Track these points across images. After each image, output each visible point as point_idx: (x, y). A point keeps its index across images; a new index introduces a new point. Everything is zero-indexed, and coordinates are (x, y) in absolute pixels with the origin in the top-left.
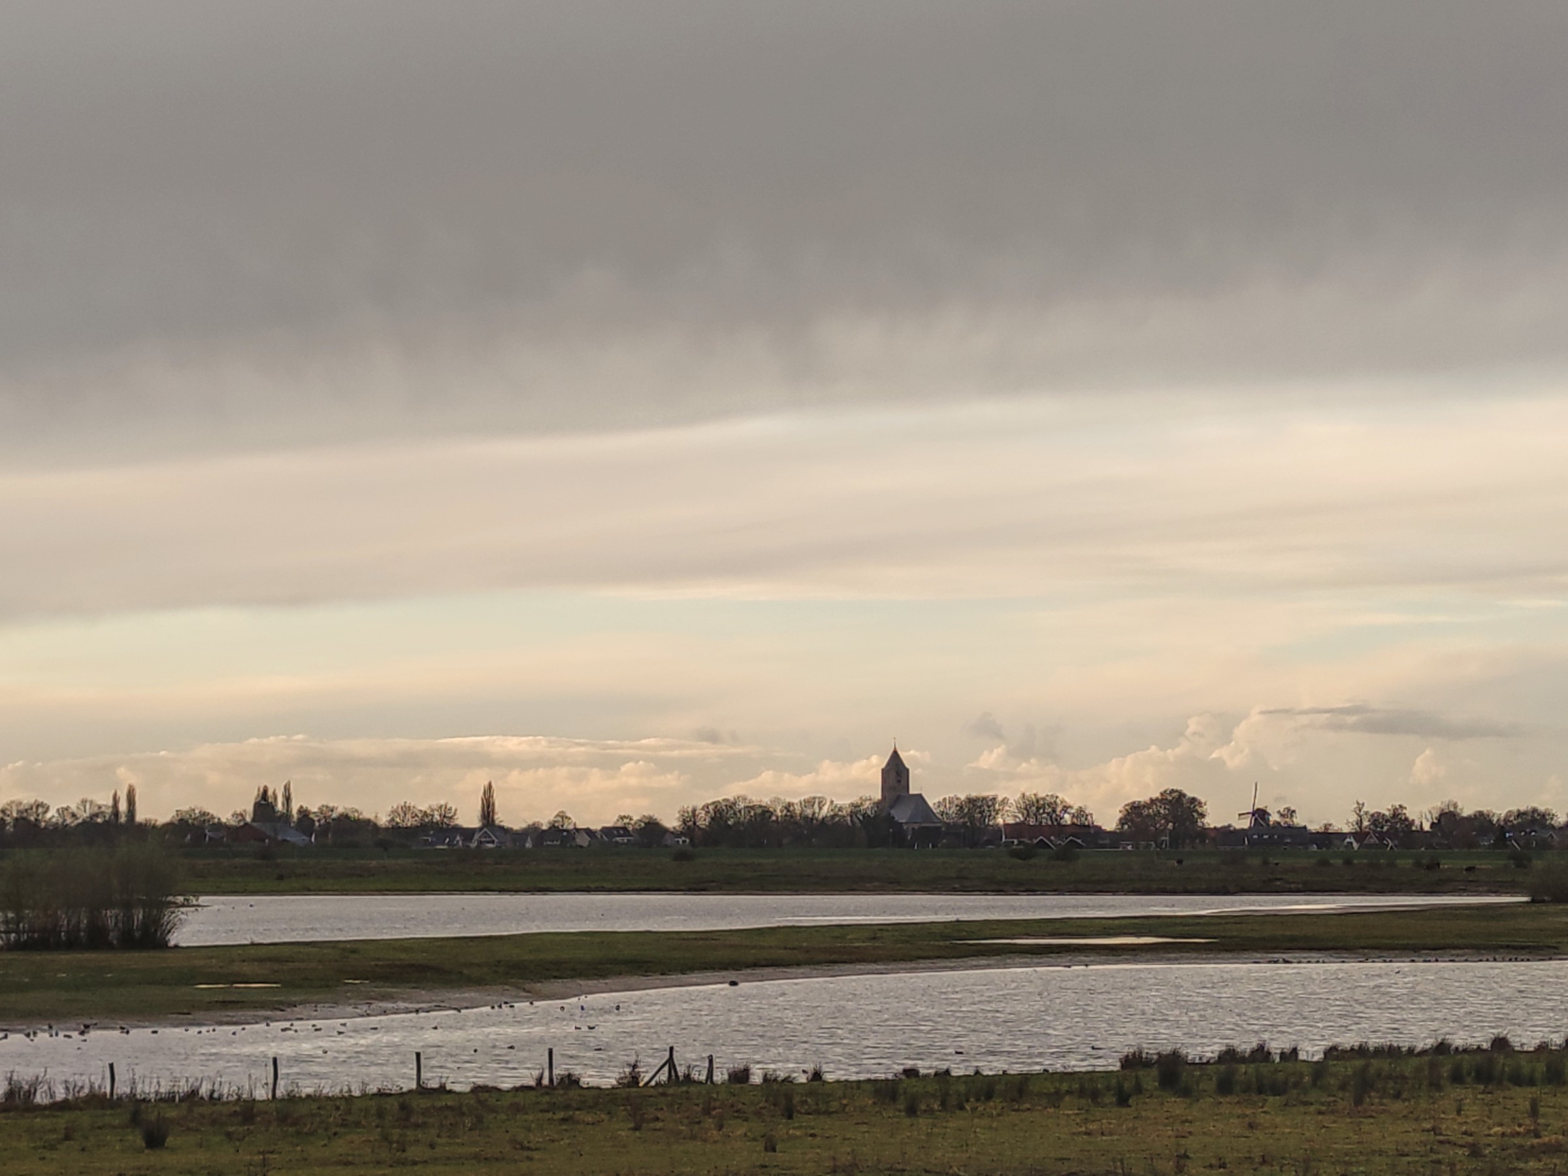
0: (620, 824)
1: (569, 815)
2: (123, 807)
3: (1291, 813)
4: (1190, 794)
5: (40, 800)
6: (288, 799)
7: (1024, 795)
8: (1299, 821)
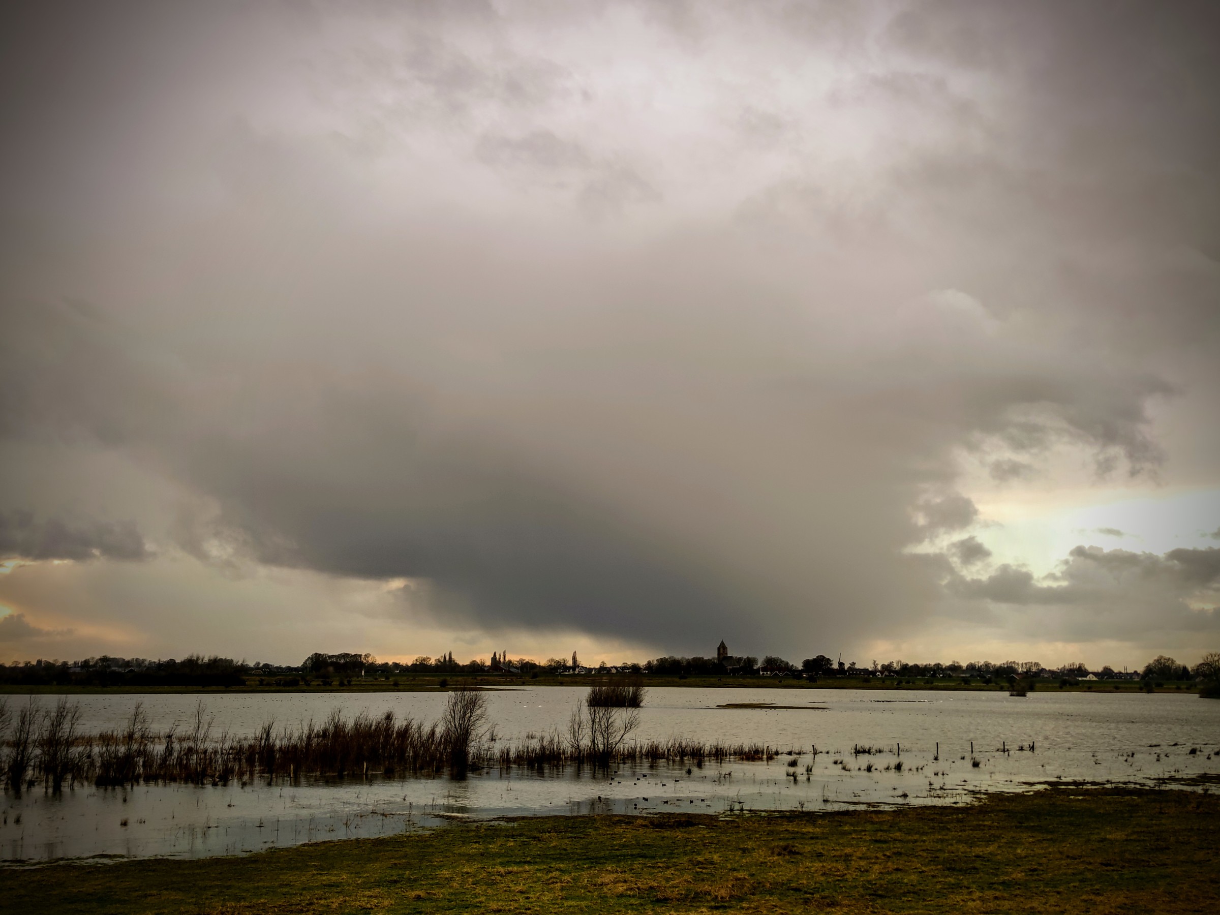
0: (623, 666)
1: (605, 662)
2: (447, 658)
3: (854, 664)
4: (827, 657)
5: (428, 656)
6: (504, 656)
7: (767, 657)
8: (857, 666)
